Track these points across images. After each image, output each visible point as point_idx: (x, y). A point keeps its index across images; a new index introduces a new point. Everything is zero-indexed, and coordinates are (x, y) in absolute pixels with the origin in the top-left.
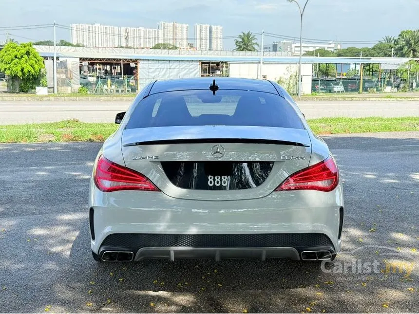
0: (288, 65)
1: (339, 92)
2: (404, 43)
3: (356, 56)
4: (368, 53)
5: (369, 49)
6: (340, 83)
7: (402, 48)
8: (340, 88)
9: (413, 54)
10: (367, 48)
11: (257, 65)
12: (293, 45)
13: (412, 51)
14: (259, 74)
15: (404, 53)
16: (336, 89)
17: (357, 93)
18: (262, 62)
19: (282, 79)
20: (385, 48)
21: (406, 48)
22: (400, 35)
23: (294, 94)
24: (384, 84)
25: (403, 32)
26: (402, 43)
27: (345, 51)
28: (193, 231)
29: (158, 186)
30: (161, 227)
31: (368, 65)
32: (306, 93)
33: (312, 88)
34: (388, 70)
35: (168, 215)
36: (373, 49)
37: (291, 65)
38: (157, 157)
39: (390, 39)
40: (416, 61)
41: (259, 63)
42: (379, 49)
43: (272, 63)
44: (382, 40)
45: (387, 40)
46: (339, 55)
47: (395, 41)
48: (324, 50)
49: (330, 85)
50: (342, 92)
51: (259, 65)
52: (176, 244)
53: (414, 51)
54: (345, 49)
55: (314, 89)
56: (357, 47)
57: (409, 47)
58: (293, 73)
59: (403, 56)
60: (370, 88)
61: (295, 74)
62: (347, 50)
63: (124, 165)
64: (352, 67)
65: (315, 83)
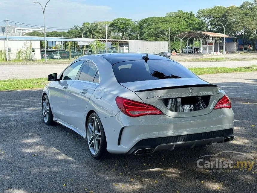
0: (25, 42)
1: (57, 58)
2: (87, 30)
3: (58, 37)
4: (66, 35)
5: (65, 33)
6: (58, 53)
7: (86, 33)
8: (57, 56)
9: (93, 36)
10: (64, 32)
11: (4, 41)
12: (16, 29)
13: (92, 35)
14: (6, 47)
15: (88, 35)
16: (56, 56)
17: (68, 59)
18: (7, 39)
19: (21, 51)
20: (75, 32)
21: (89, 33)
22: (83, 25)
23: (30, 60)
24: (83, 54)
25: (84, 23)
26: (86, 30)
27: (51, 33)
28: (185, 133)
29: (163, 111)
30: (170, 133)
31: (66, 42)
32: (38, 59)
33: (41, 56)
34: (81, 45)
35: (172, 126)
36: (68, 32)
37: (27, 41)
38: (161, 97)
39: (77, 27)
40: (99, 40)
41: (6, 39)
42: (71, 33)
43: (14, 40)
44: (72, 28)
45: (75, 27)
46: (48, 36)
47: (81, 28)
48: (38, 32)
49: (51, 54)
50: (59, 58)
51: (6, 41)
52: (176, 141)
53: (93, 34)
54: (51, 32)
55: (42, 57)
56: (58, 31)
57: (90, 33)
58: (28, 46)
59: (87, 37)
60: (75, 56)
61: (30, 47)
62: (52, 32)
63: (142, 102)
64: (57, 43)
65: (43, 53)
